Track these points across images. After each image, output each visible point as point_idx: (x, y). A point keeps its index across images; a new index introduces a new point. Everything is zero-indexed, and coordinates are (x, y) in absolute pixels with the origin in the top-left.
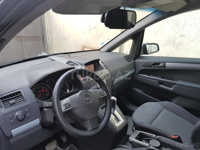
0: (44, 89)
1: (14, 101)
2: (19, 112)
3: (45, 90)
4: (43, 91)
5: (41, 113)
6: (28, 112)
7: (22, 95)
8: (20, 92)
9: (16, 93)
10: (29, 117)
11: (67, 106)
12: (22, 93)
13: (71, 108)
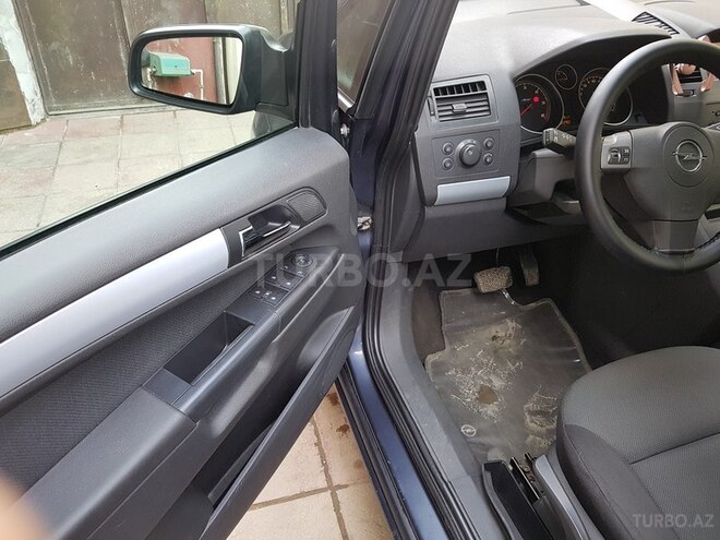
0: (540, 95)
1: (465, 106)
2: (469, 141)
3: (542, 98)
4: (536, 99)
5: (520, 164)
6: (490, 148)
7: (486, 94)
8: (482, 85)
9: (474, 86)
10: (489, 163)
11: (617, 156)
12: (489, 90)
13: (627, 166)
